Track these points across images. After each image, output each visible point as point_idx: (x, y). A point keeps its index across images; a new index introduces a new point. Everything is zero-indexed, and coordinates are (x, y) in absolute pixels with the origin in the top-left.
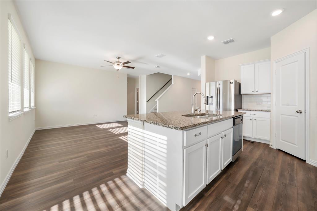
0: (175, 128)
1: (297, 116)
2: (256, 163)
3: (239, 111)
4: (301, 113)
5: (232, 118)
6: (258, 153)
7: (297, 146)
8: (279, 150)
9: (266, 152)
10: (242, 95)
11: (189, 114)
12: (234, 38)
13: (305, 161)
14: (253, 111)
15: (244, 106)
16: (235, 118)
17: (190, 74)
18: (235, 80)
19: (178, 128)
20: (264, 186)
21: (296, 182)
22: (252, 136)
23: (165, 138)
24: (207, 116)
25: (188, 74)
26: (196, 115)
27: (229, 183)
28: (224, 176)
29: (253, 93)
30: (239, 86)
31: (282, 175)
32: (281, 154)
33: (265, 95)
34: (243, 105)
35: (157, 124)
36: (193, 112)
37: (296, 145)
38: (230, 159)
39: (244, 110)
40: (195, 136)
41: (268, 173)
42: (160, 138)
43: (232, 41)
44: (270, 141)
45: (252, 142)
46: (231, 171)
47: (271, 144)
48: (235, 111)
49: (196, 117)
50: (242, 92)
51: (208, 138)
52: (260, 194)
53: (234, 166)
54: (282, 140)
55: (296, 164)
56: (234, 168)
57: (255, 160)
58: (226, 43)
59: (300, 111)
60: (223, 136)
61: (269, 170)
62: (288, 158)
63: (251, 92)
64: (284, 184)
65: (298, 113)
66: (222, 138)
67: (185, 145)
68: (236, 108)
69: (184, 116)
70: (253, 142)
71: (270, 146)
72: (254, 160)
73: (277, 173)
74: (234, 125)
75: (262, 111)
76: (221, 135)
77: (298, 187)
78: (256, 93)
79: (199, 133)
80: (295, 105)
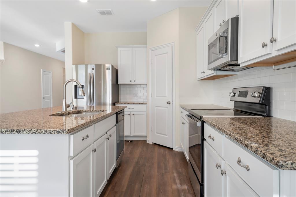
0: (58, 132)
1: (167, 107)
2: (137, 163)
3: (116, 105)
4: (170, 104)
5: (115, 113)
6: (138, 152)
7: (167, 137)
8: (155, 144)
9: (145, 149)
10: (119, 84)
11: (58, 112)
12: (112, 10)
13: (172, 149)
14: (131, 104)
15: (122, 99)
16: (118, 113)
17: (40, 45)
18: (112, 65)
19: (64, 131)
20: (147, 182)
21: (168, 169)
22: (131, 134)
23: (35, 152)
24: (84, 113)
25: (37, 46)
26: (70, 113)
27: (116, 192)
28: (110, 188)
29: (131, 82)
30: (115, 73)
31: (159, 167)
32: (157, 147)
33: (141, 85)
34: (120, 98)
35: (18, 132)
36: (64, 110)
37: (167, 135)
38: (114, 165)
39: (122, 104)
40: (83, 140)
41: (149, 168)
42: (20, 157)
43: (109, 13)
44: (146, 137)
45: (130, 142)
46: (116, 179)
47: (148, 139)
48: (112, 105)
49: (72, 116)
50: (119, 82)
51: (94, 142)
52: (146, 190)
53: (118, 172)
54: (157, 133)
55: (167, 154)
56: (119, 174)
57: (137, 160)
58: (103, 13)
59: (169, 101)
60: (108, 136)
61: (149, 166)
62: (162, 150)
63: (128, 82)
64: (161, 174)
65: (168, 104)
66: (108, 139)
67: (72, 154)
68: (114, 102)
69: (52, 115)
70: (132, 141)
71: (147, 142)
72: (135, 160)
73: (156, 166)
74: (117, 122)
75: (139, 104)
76: (106, 136)
77: (170, 173)
78: (133, 83)
79: (86, 135)
80: (166, 97)
